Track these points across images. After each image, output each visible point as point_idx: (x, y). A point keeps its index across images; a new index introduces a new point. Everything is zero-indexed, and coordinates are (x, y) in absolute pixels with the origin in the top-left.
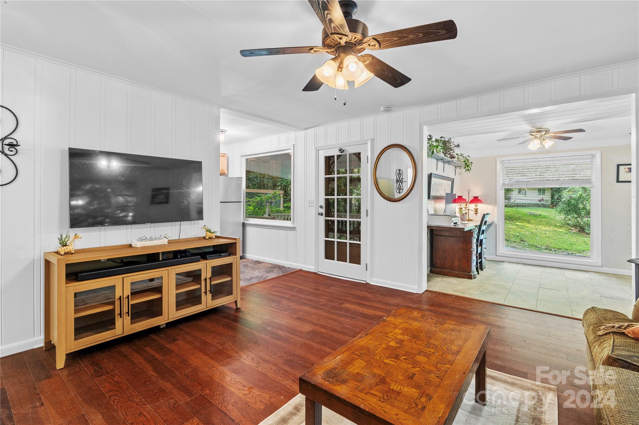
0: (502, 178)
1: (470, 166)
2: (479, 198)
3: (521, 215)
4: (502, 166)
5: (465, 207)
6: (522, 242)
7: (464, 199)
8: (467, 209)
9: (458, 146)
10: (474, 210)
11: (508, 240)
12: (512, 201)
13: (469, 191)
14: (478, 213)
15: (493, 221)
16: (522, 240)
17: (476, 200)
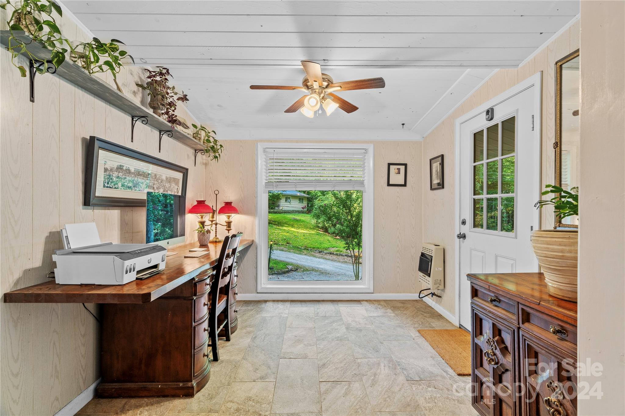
0: (265, 174)
1: (220, 151)
2: (233, 205)
3: (287, 220)
4: (265, 157)
5: (211, 219)
6: (288, 245)
7: (208, 207)
8: (214, 222)
9: (184, 98)
10: (225, 224)
11: (277, 244)
12: (281, 208)
13: (217, 192)
14: (231, 228)
15: (253, 241)
16: (288, 243)
17: (228, 208)
